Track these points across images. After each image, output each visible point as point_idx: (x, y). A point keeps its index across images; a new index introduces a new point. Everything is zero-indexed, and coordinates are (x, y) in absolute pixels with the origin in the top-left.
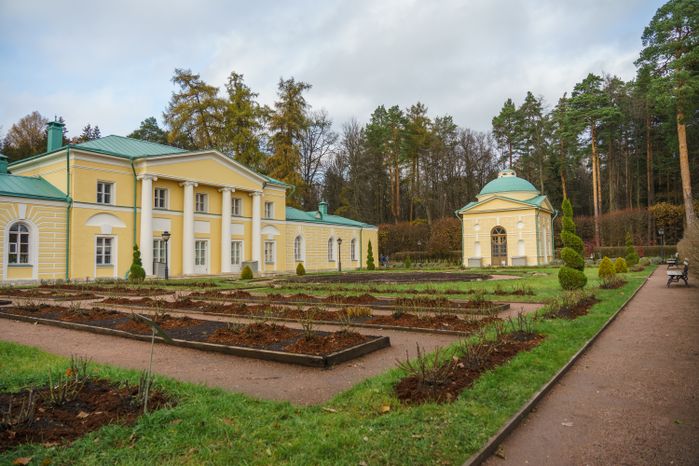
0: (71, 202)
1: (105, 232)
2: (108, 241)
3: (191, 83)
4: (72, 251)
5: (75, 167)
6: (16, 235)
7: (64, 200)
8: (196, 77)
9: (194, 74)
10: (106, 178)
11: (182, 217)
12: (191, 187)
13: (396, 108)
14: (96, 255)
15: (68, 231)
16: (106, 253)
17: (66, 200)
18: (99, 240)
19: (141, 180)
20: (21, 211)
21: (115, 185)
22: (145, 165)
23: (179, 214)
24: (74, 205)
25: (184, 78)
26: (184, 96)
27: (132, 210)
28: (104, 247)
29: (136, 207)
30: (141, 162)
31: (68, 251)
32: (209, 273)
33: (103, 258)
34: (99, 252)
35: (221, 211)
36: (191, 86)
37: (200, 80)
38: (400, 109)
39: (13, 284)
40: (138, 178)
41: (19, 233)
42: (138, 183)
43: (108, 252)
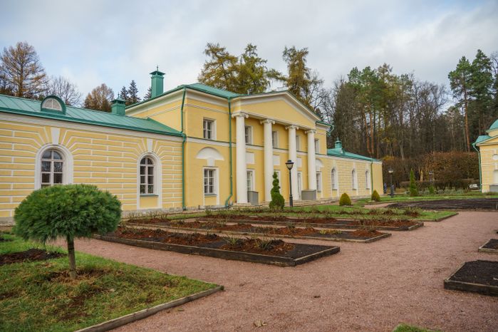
0: (185, 137)
1: (210, 164)
2: (211, 172)
3: (218, 54)
4: (187, 181)
5: (188, 105)
6: (144, 167)
7: (179, 136)
8: (222, 49)
9: (221, 47)
10: (210, 116)
11: (263, 151)
12: (270, 124)
13: (368, 68)
14: (204, 185)
15: (183, 164)
16: (210, 183)
17: (181, 135)
18: (206, 172)
19: (235, 118)
20: (149, 145)
21: (215, 122)
22: (239, 104)
23: (260, 149)
24: (188, 140)
25: (213, 50)
26: (214, 64)
27: (228, 145)
28: (208, 178)
29: (231, 142)
30: (236, 101)
31: (183, 181)
33: (209, 189)
34: (206, 183)
35: (288, 146)
36: (218, 57)
37: (225, 51)
38: (372, 69)
39: (145, 213)
40: (233, 116)
41: (147, 166)
42: (233, 120)
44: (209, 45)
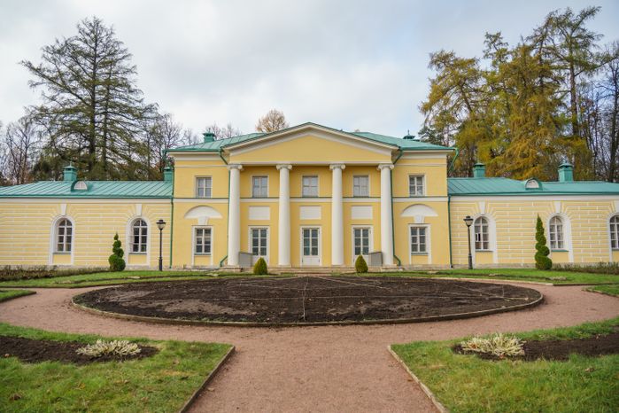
0: (172, 199)
1: (202, 223)
2: (208, 231)
5: (176, 167)
6: (138, 229)
7: (167, 198)
10: (203, 174)
14: (196, 244)
15: (172, 224)
16: (206, 243)
18: (199, 231)
20: (138, 209)
21: (212, 178)
23: (274, 200)
24: (176, 201)
28: (203, 237)
31: (171, 241)
32: (321, 265)
33: (203, 248)
34: (199, 242)
41: (140, 227)
43: (208, 242)
44: (432, 56)
